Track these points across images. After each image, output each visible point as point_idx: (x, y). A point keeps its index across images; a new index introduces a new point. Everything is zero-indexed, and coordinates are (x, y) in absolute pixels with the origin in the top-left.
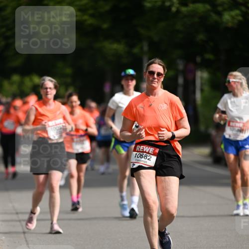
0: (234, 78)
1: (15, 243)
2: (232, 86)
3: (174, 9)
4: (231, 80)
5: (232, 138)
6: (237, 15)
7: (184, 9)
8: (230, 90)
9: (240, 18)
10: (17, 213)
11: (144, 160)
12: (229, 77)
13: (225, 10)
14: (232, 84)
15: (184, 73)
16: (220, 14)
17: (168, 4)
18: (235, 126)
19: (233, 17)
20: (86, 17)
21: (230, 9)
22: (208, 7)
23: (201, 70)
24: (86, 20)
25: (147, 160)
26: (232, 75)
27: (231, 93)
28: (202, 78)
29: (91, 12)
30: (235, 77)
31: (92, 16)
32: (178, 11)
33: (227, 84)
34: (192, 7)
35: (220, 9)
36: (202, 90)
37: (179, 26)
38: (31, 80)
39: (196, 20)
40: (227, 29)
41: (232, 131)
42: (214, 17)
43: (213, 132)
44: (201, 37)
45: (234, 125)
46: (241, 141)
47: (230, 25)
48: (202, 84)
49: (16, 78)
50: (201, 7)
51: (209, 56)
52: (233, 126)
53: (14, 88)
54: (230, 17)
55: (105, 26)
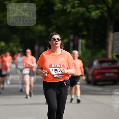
3: (68, 10)
6: (98, 13)
7: (73, 10)
9: (100, 14)
15: (73, 40)
16: (90, 12)
17: (65, 8)
19: (96, 14)
21: (95, 10)
22: (84, 9)
28: (82, 43)
32: (70, 11)
34: (77, 9)
35: (90, 10)
36: (82, 49)
37: (71, 18)
39: (79, 15)
40: (94, 20)
42: (88, 14)
44: (81, 24)
47: (95, 17)
50: (81, 9)
51: (85, 33)
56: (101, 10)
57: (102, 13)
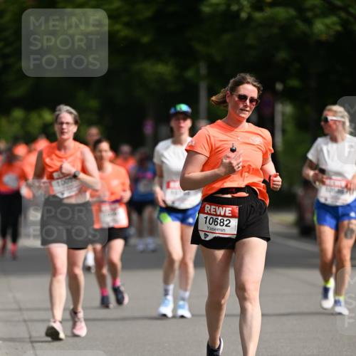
0: (334, 116)
1: (17, 349)
2: (330, 126)
3: (244, 15)
4: (330, 118)
5: (329, 202)
6: (334, 24)
7: (258, 15)
8: (326, 131)
9: (339, 28)
10: (20, 310)
11: (221, 228)
12: (326, 113)
13: (316, 16)
14: (331, 123)
16: (309, 22)
17: (234, 8)
18: (334, 185)
19: (327, 27)
20: (118, 27)
21: (324, 15)
22: (292, 12)
23: (282, 103)
24: (118, 31)
25: (224, 227)
26: (330, 110)
27: (328, 137)
28: (283, 114)
29: (125, 19)
30: (335, 113)
31: (127, 25)
32: (250, 18)
33: (322, 123)
34: (269, 12)
35: (309, 14)
36: (284, 131)
37: (251, 40)
38: (40, 116)
39: (275, 31)
40: (320, 43)
41: (330, 192)
42: (301, 26)
43: (299, 191)
44: (282, 55)
45: (332, 184)
46: (342, 206)
47: (324, 37)
48: (284, 122)
49: (18, 114)
50: (282, 13)
51: (294, 83)
52: (330, 186)
53: (15, 129)
54: (323, 27)
55: (145, 39)
56: (343, 14)
57: (344, 24)
